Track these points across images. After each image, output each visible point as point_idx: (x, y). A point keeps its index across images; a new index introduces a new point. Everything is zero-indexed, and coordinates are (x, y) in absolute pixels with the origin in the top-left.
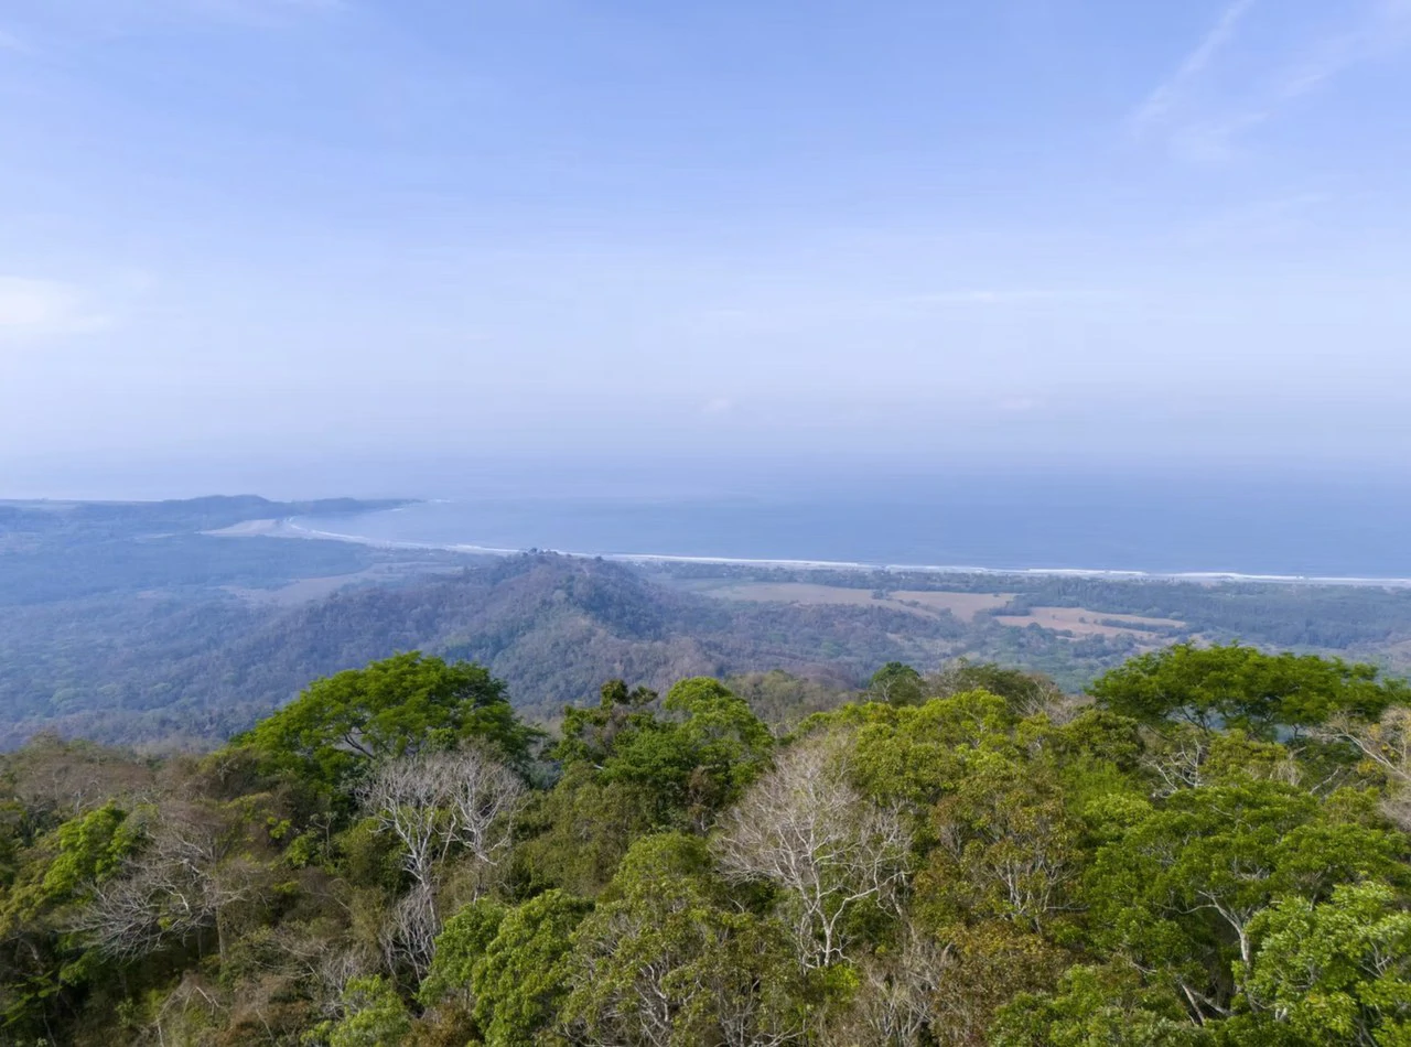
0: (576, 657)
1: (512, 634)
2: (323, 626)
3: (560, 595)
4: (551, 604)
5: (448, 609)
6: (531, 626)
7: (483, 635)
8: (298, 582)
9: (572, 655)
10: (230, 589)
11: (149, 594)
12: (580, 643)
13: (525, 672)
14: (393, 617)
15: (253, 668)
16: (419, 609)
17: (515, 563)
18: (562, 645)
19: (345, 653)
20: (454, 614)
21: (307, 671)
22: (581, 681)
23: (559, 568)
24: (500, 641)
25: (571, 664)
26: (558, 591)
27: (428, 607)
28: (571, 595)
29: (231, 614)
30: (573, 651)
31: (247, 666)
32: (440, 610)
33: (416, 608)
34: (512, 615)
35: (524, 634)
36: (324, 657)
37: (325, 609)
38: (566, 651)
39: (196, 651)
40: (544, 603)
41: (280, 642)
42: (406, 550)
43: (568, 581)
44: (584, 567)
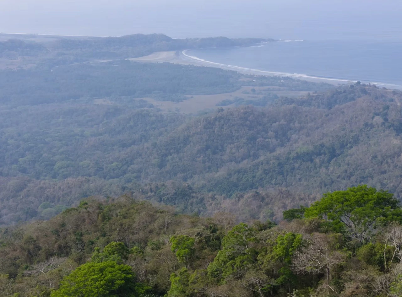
0: (389, 167)
1: (342, 146)
2: (214, 131)
3: (378, 120)
4: (372, 126)
5: (297, 125)
6: (356, 141)
7: (323, 146)
8: (192, 97)
9: (386, 166)
10: (150, 100)
11: (99, 101)
12: (392, 156)
13: (352, 175)
14: (260, 128)
15: (170, 157)
16: (277, 123)
17: (344, 92)
18: (379, 158)
19: (228, 151)
20: (301, 128)
21: (204, 162)
22: (392, 184)
23: (377, 98)
24: (334, 150)
25: (385, 172)
26: (377, 118)
27: (283, 122)
28: (386, 120)
29: (153, 118)
30: (387, 163)
31: (166, 155)
32: (292, 125)
33: (275, 122)
34: (343, 132)
35: (351, 147)
36: (214, 153)
37: (216, 119)
38: (382, 163)
39: (134, 143)
40: (366, 125)
41: (186, 141)
42: (264, 77)
43: (384, 109)
44: (395, 98)
